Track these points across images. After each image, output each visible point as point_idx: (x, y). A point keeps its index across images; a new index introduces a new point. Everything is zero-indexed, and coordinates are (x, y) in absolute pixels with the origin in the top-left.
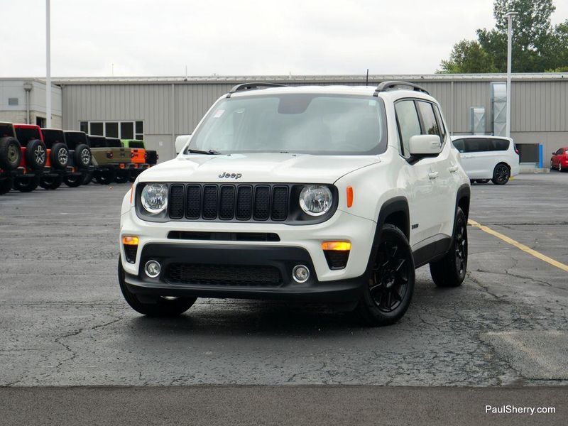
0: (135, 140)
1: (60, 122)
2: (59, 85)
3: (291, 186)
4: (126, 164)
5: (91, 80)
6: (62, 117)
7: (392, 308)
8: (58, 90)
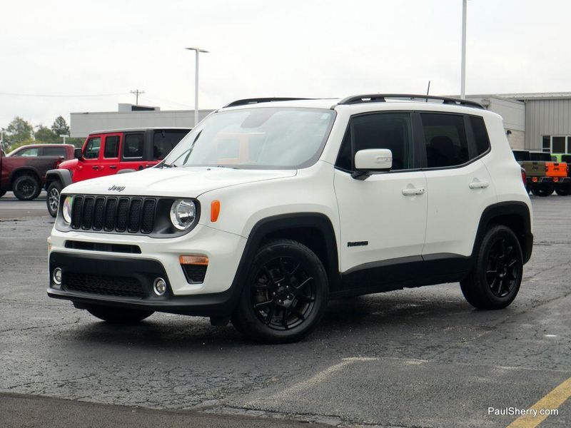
0: (566, 154)
1: (523, 137)
2: (523, 101)
3: (158, 200)
4: (539, 177)
5: (554, 95)
6: (525, 132)
7: (289, 327)
8: (522, 106)
